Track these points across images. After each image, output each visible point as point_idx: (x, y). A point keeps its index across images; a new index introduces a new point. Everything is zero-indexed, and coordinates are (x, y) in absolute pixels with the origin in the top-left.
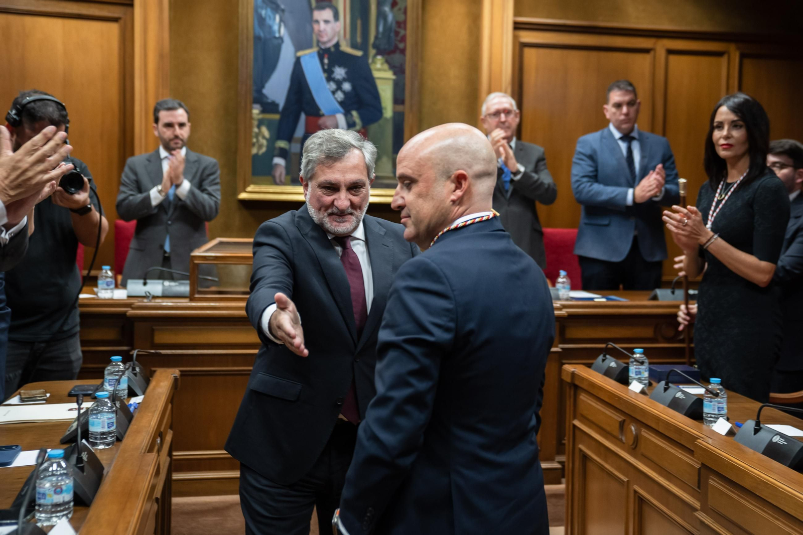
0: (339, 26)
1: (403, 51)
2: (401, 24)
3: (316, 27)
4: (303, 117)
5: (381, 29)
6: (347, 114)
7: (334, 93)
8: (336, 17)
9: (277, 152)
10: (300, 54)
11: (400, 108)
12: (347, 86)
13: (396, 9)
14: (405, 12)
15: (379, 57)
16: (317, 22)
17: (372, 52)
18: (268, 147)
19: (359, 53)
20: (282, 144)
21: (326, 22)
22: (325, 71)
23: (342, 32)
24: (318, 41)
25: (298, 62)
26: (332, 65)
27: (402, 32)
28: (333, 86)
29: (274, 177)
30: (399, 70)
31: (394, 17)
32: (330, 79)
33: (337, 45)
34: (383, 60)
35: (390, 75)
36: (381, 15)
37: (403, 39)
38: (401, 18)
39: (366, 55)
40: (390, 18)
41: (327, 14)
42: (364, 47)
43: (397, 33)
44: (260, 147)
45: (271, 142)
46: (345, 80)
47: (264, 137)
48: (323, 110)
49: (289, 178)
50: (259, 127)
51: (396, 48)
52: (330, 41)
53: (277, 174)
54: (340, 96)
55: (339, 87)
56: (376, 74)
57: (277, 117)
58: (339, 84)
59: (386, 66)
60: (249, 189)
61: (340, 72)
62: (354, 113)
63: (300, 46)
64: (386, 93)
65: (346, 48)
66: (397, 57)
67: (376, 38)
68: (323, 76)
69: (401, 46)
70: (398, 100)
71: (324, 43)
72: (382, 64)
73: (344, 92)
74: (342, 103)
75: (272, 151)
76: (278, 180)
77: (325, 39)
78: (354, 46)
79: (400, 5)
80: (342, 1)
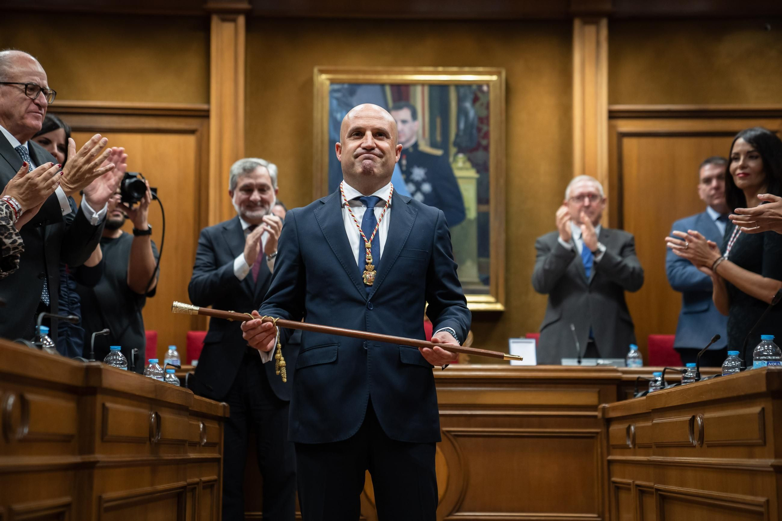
0: (417, 125)
1: (486, 148)
2: (484, 120)
5: (462, 127)
7: (413, 195)
8: (414, 116)
11: (484, 208)
12: (427, 187)
13: (478, 104)
14: (488, 107)
15: (461, 156)
17: (453, 150)
19: (439, 152)
21: (404, 122)
22: (403, 172)
23: (421, 132)
26: (410, 166)
27: (485, 128)
28: (412, 187)
30: (482, 168)
31: (476, 113)
32: (408, 180)
33: (416, 145)
34: (465, 159)
35: (472, 173)
36: (462, 111)
37: (486, 135)
38: (484, 113)
39: (446, 153)
40: (472, 114)
41: (405, 114)
42: (444, 146)
43: (479, 130)
46: (424, 181)
51: (479, 145)
52: (408, 141)
54: (419, 197)
55: (418, 189)
56: (458, 173)
58: (418, 185)
59: (468, 165)
61: (418, 173)
64: (469, 193)
65: (425, 147)
66: (480, 154)
67: (457, 135)
68: (401, 177)
69: (484, 142)
70: (482, 199)
72: (464, 163)
73: (424, 194)
77: (403, 139)
78: (433, 145)
79: (483, 100)
80: (420, 99)
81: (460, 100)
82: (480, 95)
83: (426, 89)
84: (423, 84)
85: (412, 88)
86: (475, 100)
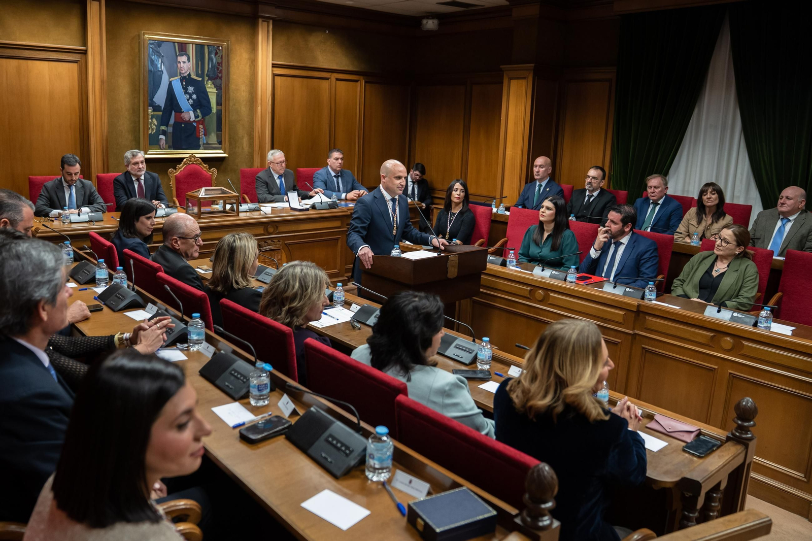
0: (190, 65)
1: (221, 78)
2: (220, 64)
3: (179, 65)
4: (173, 112)
5: (210, 67)
6: (195, 111)
7: (188, 100)
8: (189, 60)
9: (161, 132)
10: (171, 80)
11: (219, 107)
12: (194, 96)
13: (217, 56)
14: (222, 58)
15: (209, 81)
16: (180, 62)
17: (206, 78)
18: (156, 129)
19: (200, 79)
20: (163, 128)
21: (184, 62)
22: (183, 88)
24: (180, 73)
25: (170, 83)
26: (187, 85)
27: (220, 68)
28: (188, 96)
29: (160, 145)
31: (216, 60)
32: (186, 93)
33: (189, 75)
34: (212, 83)
35: (214, 90)
36: (210, 59)
37: (221, 72)
38: (220, 61)
39: (203, 80)
41: (184, 58)
42: (202, 76)
43: (218, 69)
44: (153, 129)
45: (158, 127)
46: (193, 93)
47: (154, 125)
48: (183, 110)
49: (167, 145)
50: (152, 119)
51: (218, 76)
52: (186, 72)
53: (161, 144)
54: (191, 101)
55: (191, 97)
56: (208, 90)
57: (161, 113)
58: (190, 95)
59: (213, 86)
60: (148, 153)
61: (191, 89)
62: (198, 110)
63: (171, 75)
65: (194, 76)
66: (218, 81)
67: (208, 71)
68: (183, 91)
69: (220, 75)
70: (219, 103)
71: (183, 74)
72: (211, 85)
73: (193, 99)
74: (191, 105)
75: (159, 132)
76: (162, 147)
77: (183, 72)
79: (220, 54)
80: (191, 50)
81: (209, 53)
82: (218, 51)
83: (194, 45)
84: (193, 43)
85: (187, 45)
86: (216, 54)
